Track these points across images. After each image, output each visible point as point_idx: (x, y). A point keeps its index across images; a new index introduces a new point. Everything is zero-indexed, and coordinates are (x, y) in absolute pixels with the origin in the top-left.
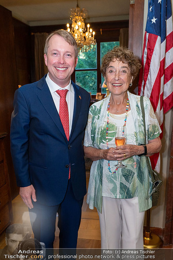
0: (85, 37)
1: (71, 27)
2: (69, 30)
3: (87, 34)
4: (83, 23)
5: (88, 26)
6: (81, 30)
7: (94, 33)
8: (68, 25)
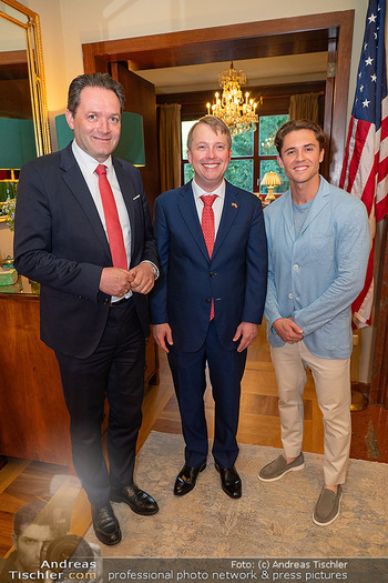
0: (241, 112)
1: (221, 97)
2: (218, 101)
3: (244, 106)
4: (240, 92)
5: (247, 95)
6: (237, 102)
7: (255, 105)
8: (217, 95)
